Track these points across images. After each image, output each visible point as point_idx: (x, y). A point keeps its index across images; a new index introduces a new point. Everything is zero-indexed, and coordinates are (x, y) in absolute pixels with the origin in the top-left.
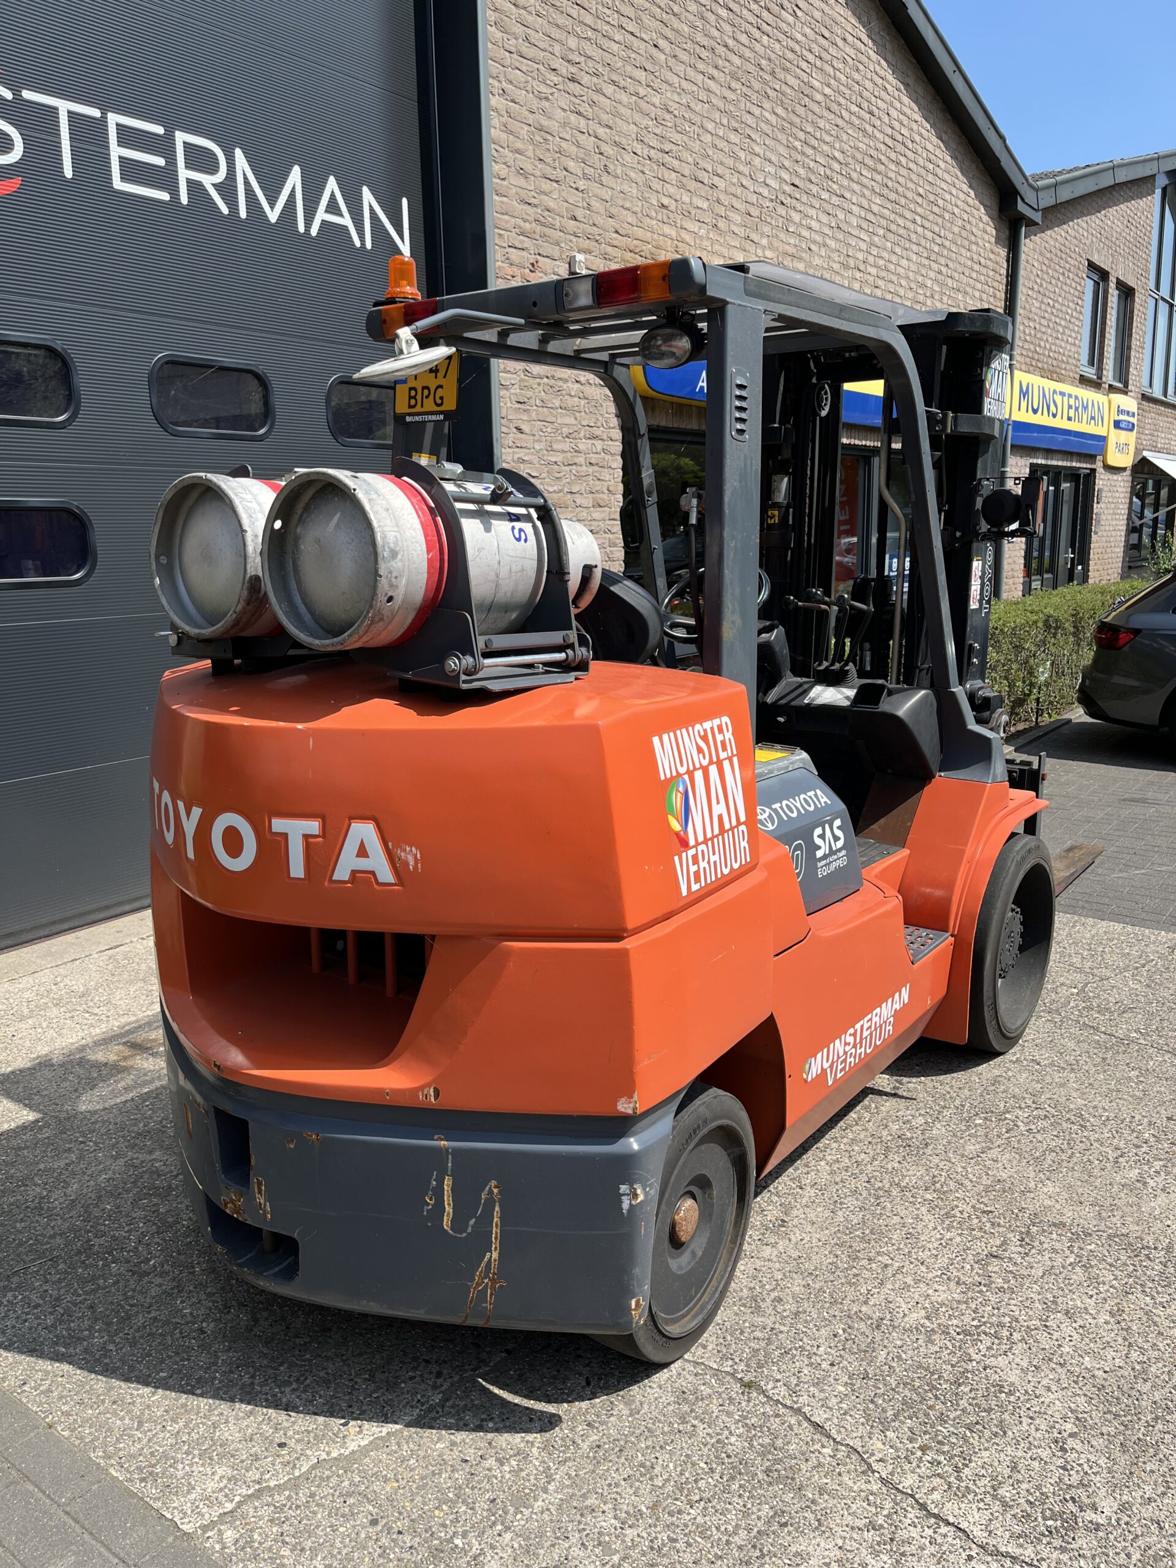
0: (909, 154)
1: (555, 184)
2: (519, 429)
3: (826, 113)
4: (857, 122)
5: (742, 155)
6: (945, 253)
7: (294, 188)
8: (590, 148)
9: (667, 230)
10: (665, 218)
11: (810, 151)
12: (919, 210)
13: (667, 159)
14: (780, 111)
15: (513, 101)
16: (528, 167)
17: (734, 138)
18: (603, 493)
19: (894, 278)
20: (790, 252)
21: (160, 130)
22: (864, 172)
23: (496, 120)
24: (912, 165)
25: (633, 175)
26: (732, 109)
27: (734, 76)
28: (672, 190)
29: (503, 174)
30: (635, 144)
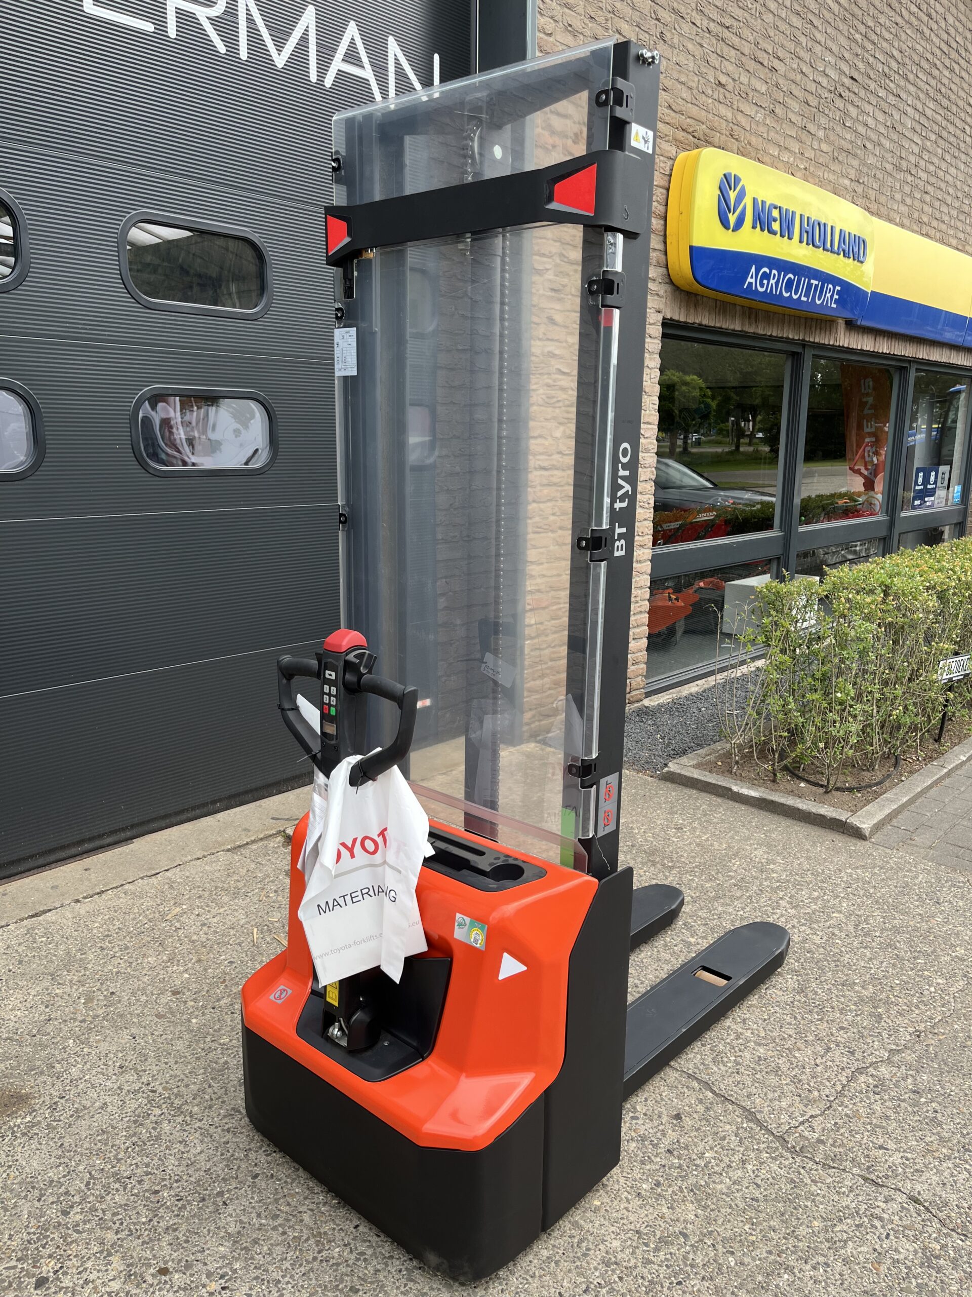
2: (551, 321)
5: (803, 40)
7: (306, 30)
8: (646, 12)
9: (723, 111)
10: (721, 97)
11: (869, 46)
13: (727, 34)
16: (577, 24)
17: (795, 21)
20: (845, 148)
22: (920, 75)
25: (690, 46)
28: (731, 68)
29: (549, 29)
30: (694, 14)
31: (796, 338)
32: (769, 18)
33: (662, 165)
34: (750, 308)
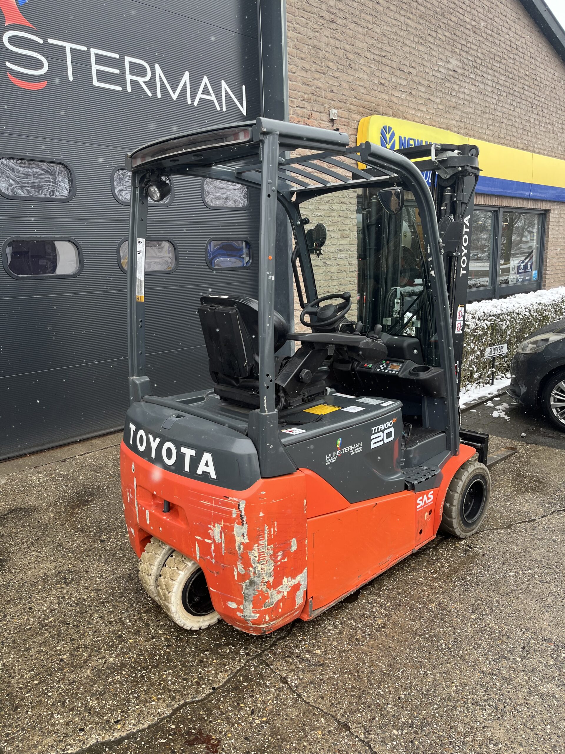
0: (520, 54)
1: (322, 75)
3: (472, 34)
4: (490, 38)
5: (426, 57)
6: (542, 104)
7: (185, 82)
8: (341, 56)
9: (384, 96)
10: (382, 90)
11: (464, 54)
12: (526, 82)
14: (447, 34)
15: (299, 33)
17: (421, 48)
18: (346, 231)
19: (512, 118)
20: (452, 106)
21: (117, 56)
22: (495, 64)
23: (290, 43)
24: (521, 60)
25: (364, 68)
26: (420, 33)
27: (421, 17)
28: (387, 75)
29: (294, 70)
30: (366, 52)
33: (353, 124)
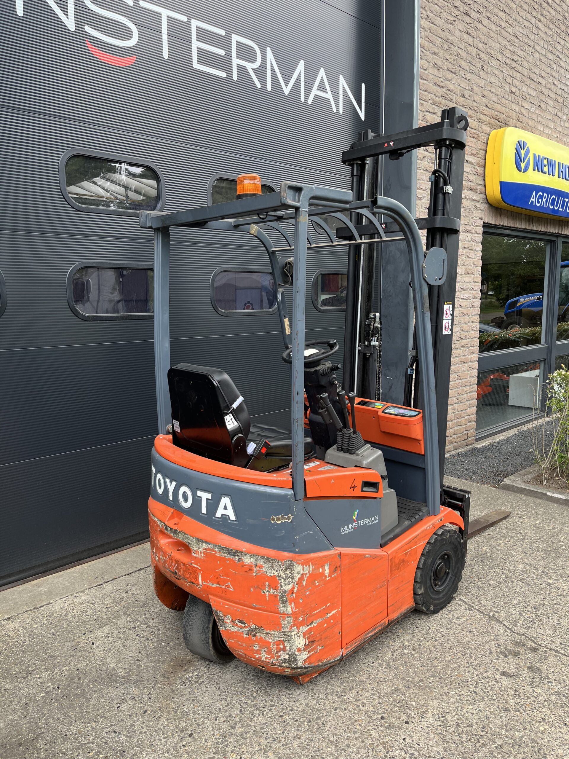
1: (454, 75)
5: (554, 67)
7: (300, 74)
8: (474, 55)
9: (514, 107)
10: (513, 99)
13: (515, 65)
15: (432, 23)
16: (439, 63)
17: (550, 56)
18: (471, 265)
21: (222, 32)
23: (423, 33)
25: (497, 72)
26: (550, 40)
27: (551, 21)
28: (518, 83)
29: (425, 66)
30: (498, 54)
31: (554, 232)
32: (537, 55)
33: (483, 138)
34: (529, 216)
